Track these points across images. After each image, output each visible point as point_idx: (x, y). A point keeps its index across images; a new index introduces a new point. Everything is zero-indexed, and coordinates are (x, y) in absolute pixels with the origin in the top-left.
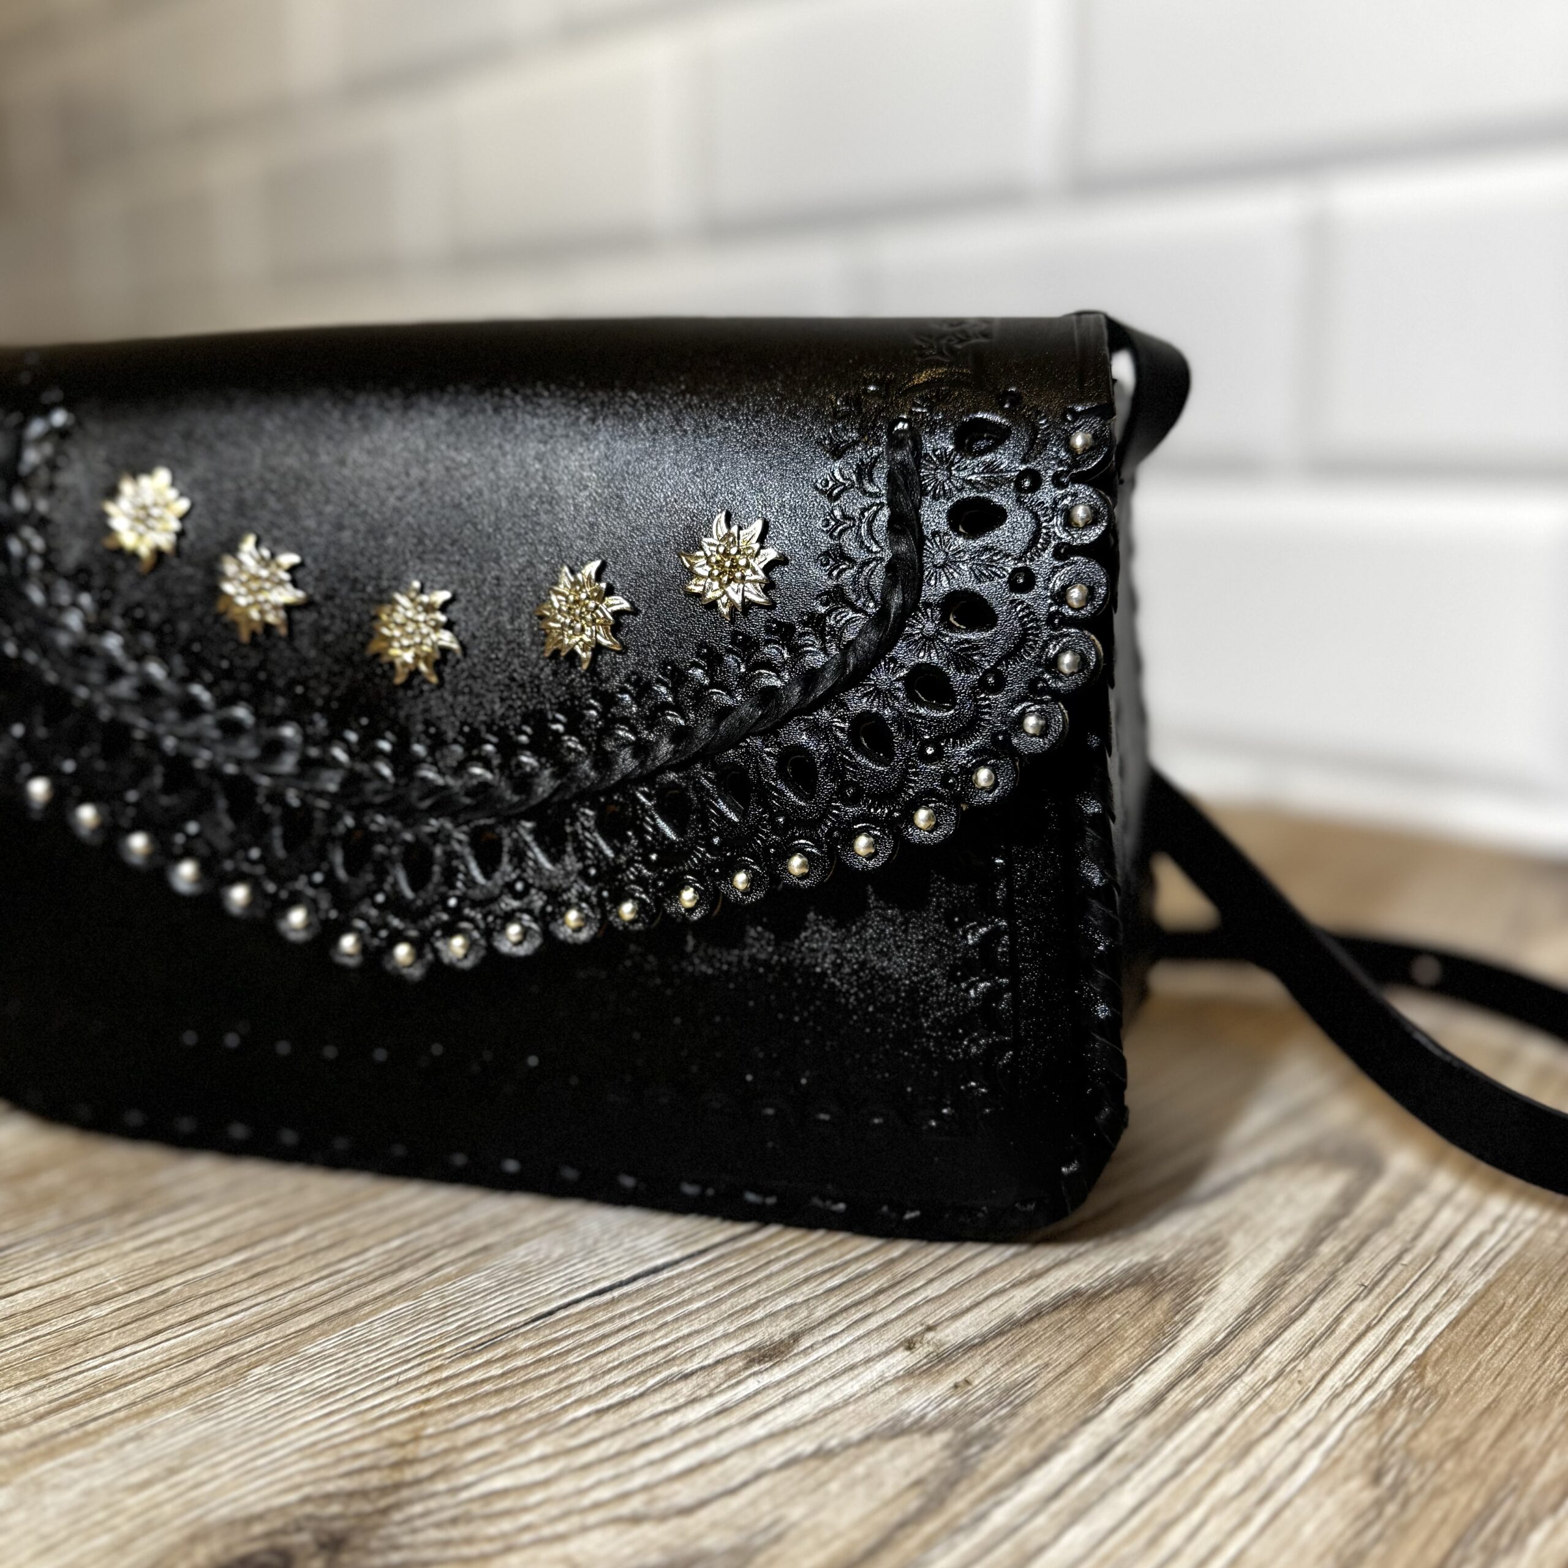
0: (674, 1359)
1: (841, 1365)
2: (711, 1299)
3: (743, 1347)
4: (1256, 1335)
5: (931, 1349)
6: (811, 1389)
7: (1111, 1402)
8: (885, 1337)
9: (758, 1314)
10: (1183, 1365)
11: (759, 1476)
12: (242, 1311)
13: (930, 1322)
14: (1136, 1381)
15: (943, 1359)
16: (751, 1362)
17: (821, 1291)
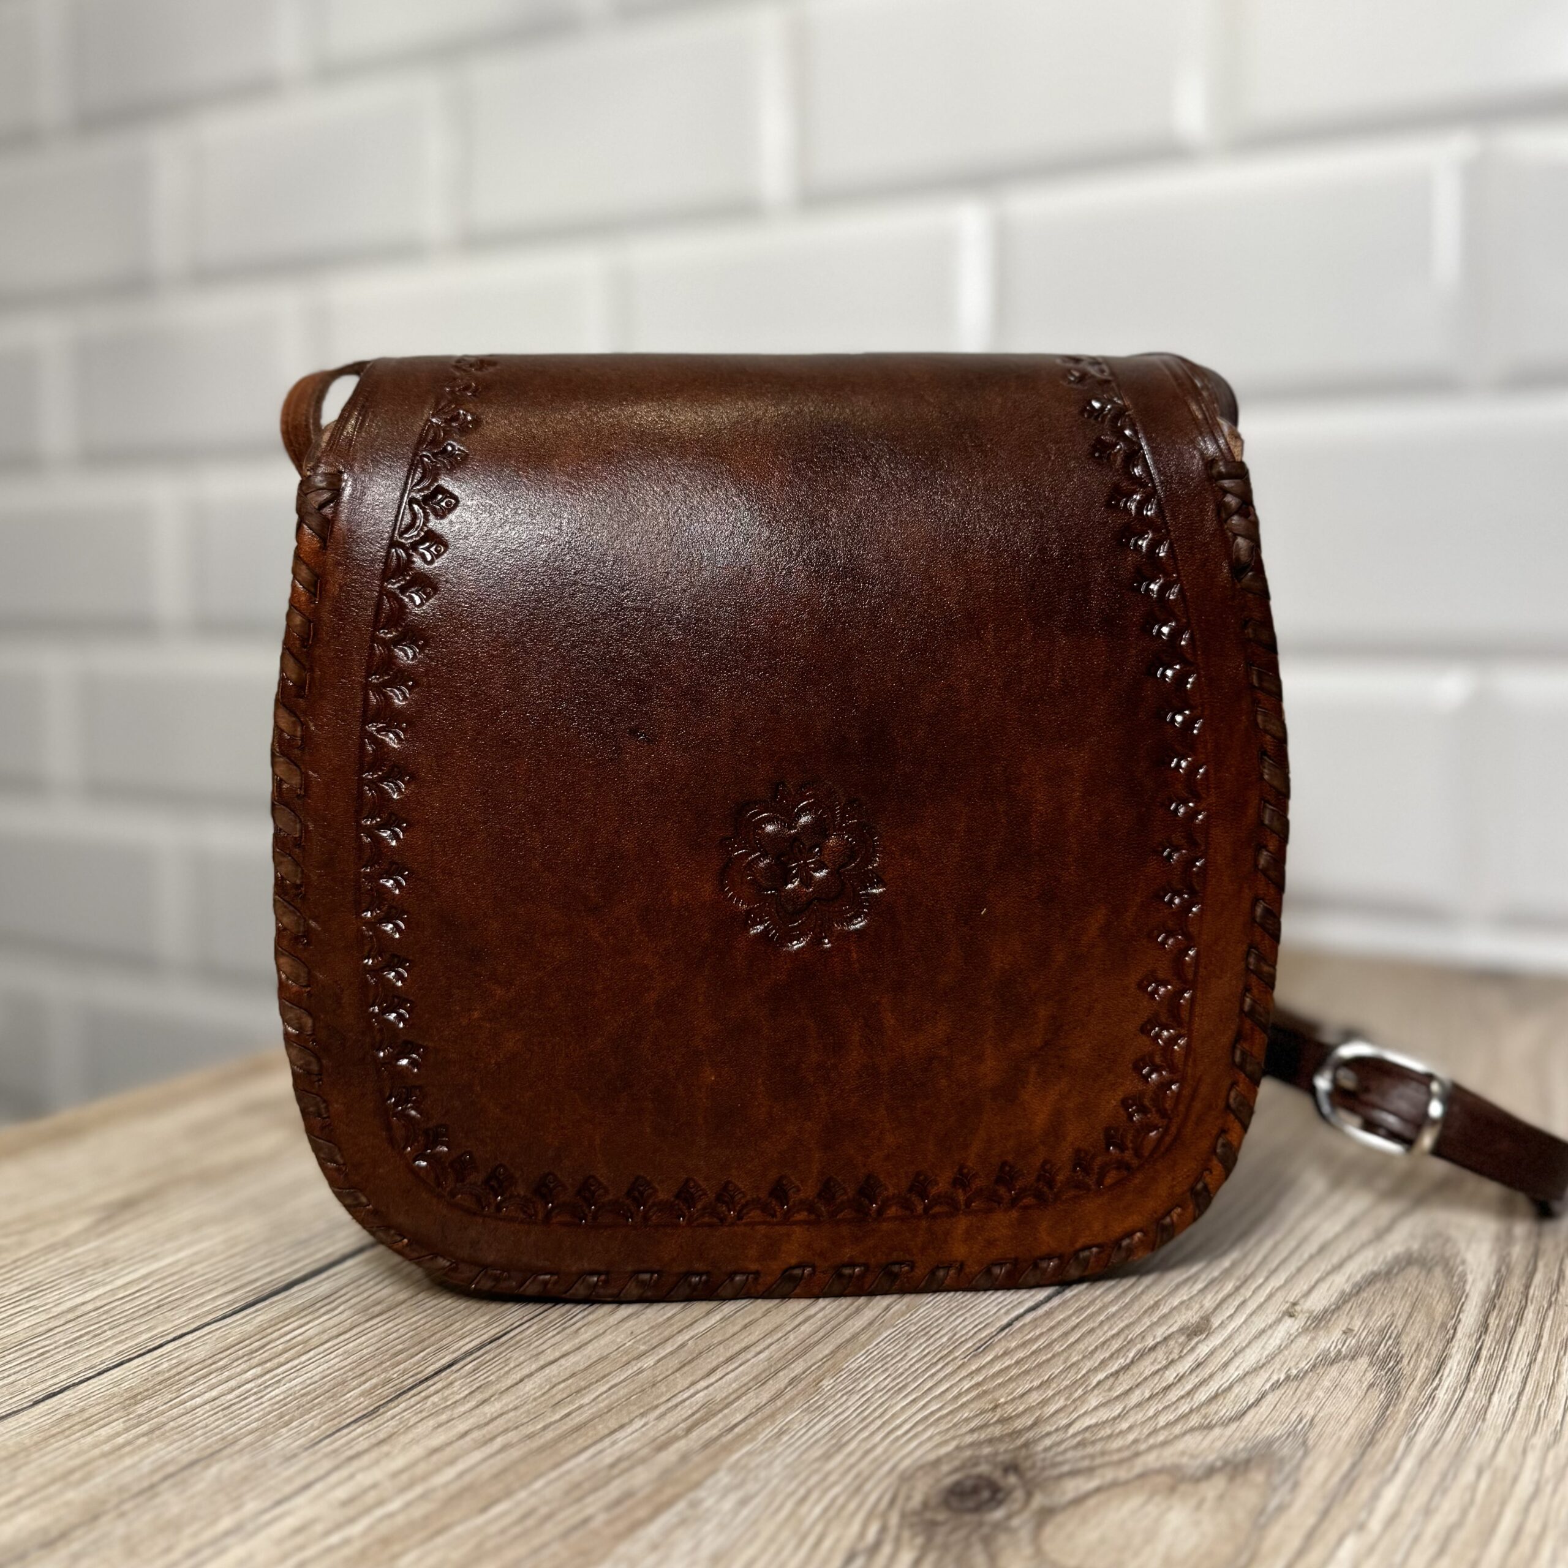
0: (1131, 1340)
1: (1254, 1331)
2: (1121, 1304)
3: (1174, 1328)
4: (1515, 1284)
5: (1307, 1315)
6: (1247, 1346)
7: (1455, 1330)
8: (1269, 1311)
9: (1165, 1310)
10: (1483, 1305)
11: (1263, 1396)
12: (765, 1349)
13: (1292, 1300)
14: (1461, 1316)
15: (1319, 1321)
16: (1190, 1337)
17: (1195, 1292)
